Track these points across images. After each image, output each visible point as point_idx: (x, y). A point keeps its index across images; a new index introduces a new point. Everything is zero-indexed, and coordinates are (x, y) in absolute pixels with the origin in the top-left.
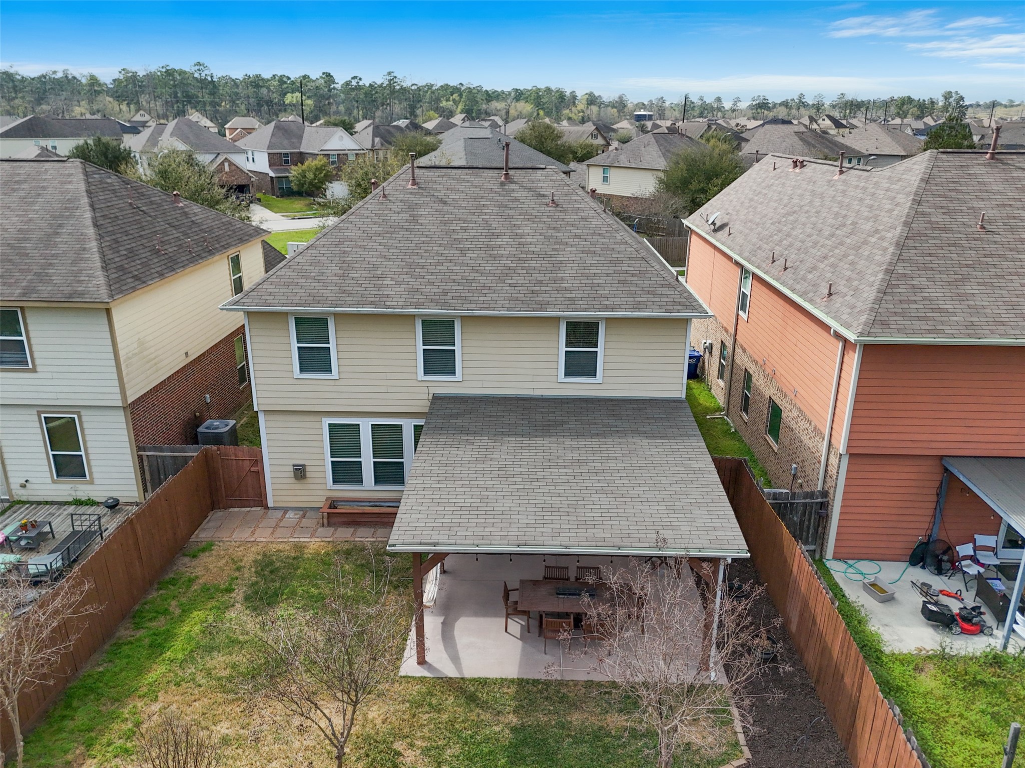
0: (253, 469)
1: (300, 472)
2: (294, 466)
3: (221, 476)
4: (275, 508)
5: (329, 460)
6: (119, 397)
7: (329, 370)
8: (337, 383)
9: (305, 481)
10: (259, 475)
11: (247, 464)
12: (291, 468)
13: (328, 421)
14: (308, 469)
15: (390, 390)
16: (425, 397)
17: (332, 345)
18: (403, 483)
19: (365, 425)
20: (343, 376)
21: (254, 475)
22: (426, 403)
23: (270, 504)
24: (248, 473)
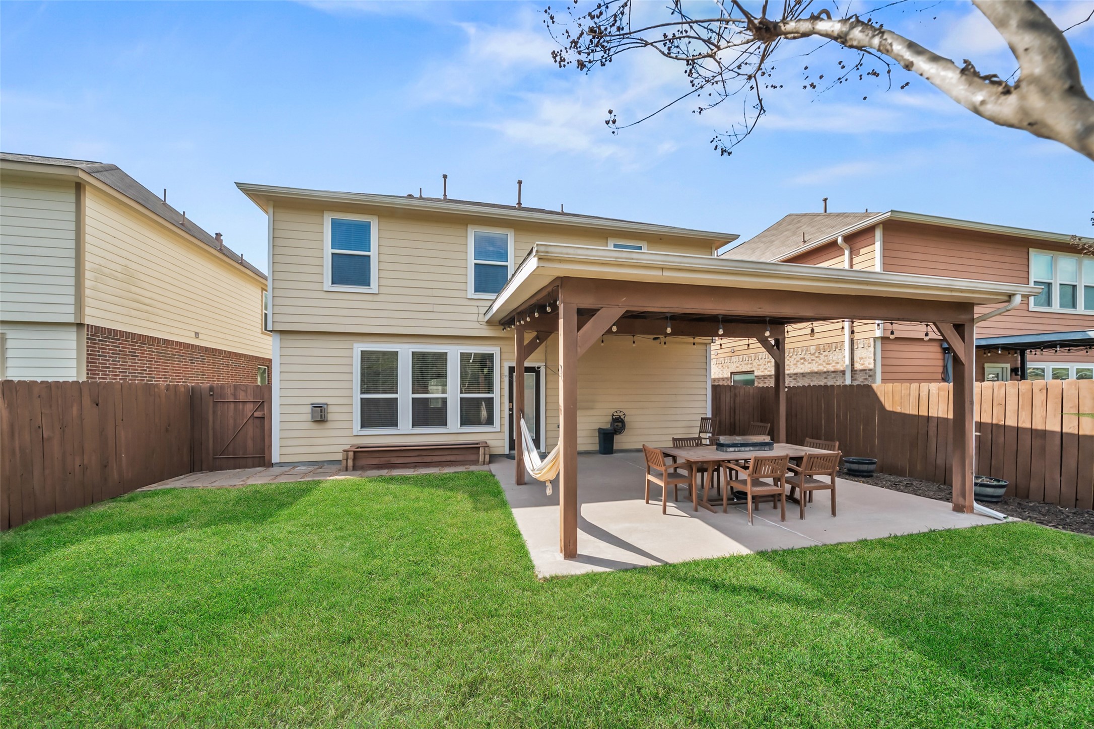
0: (257, 414)
1: (320, 414)
2: (312, 404)
3: (211, 424)
4: (280, 464)
5: (358, 396)
6: (71, 309)
7: (368, 284)
8: (376, 298)
9: (328, 425)
10: (263, 422)
11: (249, 408)
12: (308, 409)
13: (359, 347)
14: (331, 409)
15: (437, 308)
16: (475, 318)
17: (373, 253)
18: (445, 424)
19: (405, 352)
20: (383, 290)
21: (257, 422)
22: (477, 325)
23: (275, 458)
24: (250, 420)
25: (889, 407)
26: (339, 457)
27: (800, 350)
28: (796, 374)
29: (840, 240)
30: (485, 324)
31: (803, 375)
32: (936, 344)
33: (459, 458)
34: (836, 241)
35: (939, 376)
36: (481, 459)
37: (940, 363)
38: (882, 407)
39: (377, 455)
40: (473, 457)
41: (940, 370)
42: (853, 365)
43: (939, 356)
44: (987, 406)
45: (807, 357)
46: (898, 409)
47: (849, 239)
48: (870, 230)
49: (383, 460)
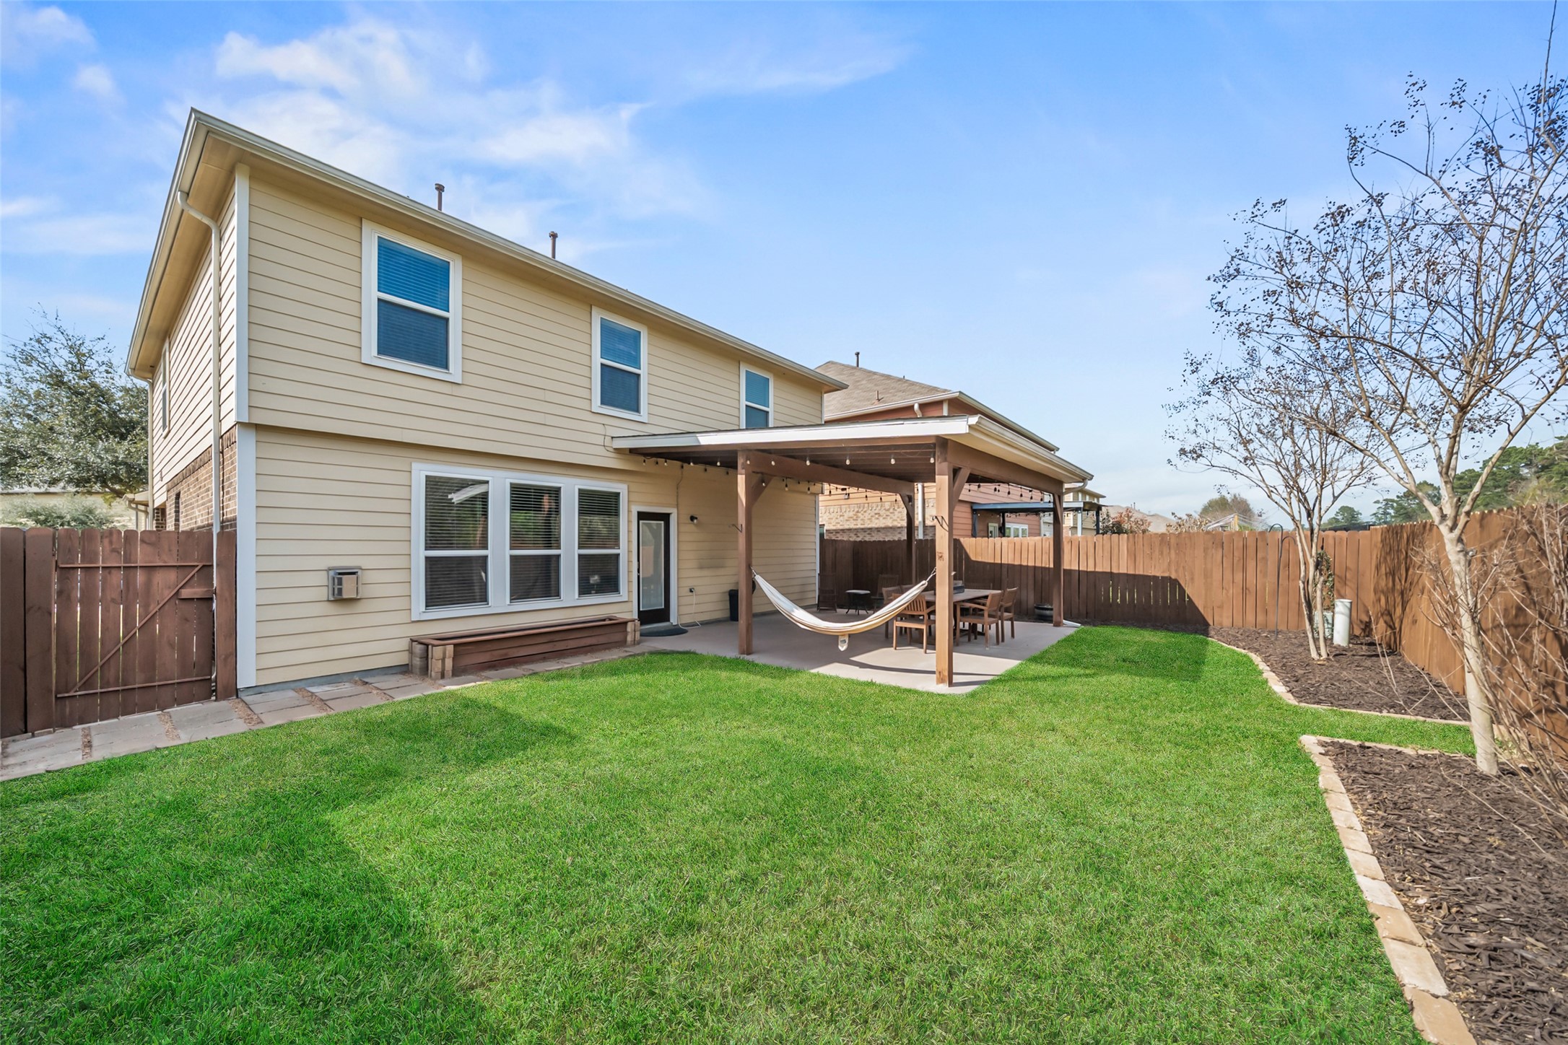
0: (187, 593)
1: (355, 586)
2: (333, 569)
4: (261, 689)
5: (420, 553)
7: (444, 364)
8: (456, 391)
9: (364, 606)
11: (165, 582)
12: (324, 578)
13: (422, 470)
14: (366, 578)
15: (550, 420)
16: (600, 440)
17: (454, 315)
18: (558, 595)
19: (499, 484)
20: (471, 380)
21: (191, 609)
22: (602, 451)
23: (246, 677)
24: (167, 606)
25: (973, 558)
26: (403, 659)
27: (874, 505)
28: (870, 529)
29: (916, 407)
30: (612, 450)
31: (878, 530)
32: (968, 506)
33: (602, 640)
34: (913, 406)
35: (970, 533)
36: (629, 638)
37: (970, 522)
38: (967, 557)
39: (489, 646)
40: (617, 637)
41: (970, 527)
42: (924, 521)
43: (969, 515)
44: (1031, 556)
45: (881, 513)
46: (980, 559)
47: (922, 406)
48: (939, 403)
49: (497, 655)
